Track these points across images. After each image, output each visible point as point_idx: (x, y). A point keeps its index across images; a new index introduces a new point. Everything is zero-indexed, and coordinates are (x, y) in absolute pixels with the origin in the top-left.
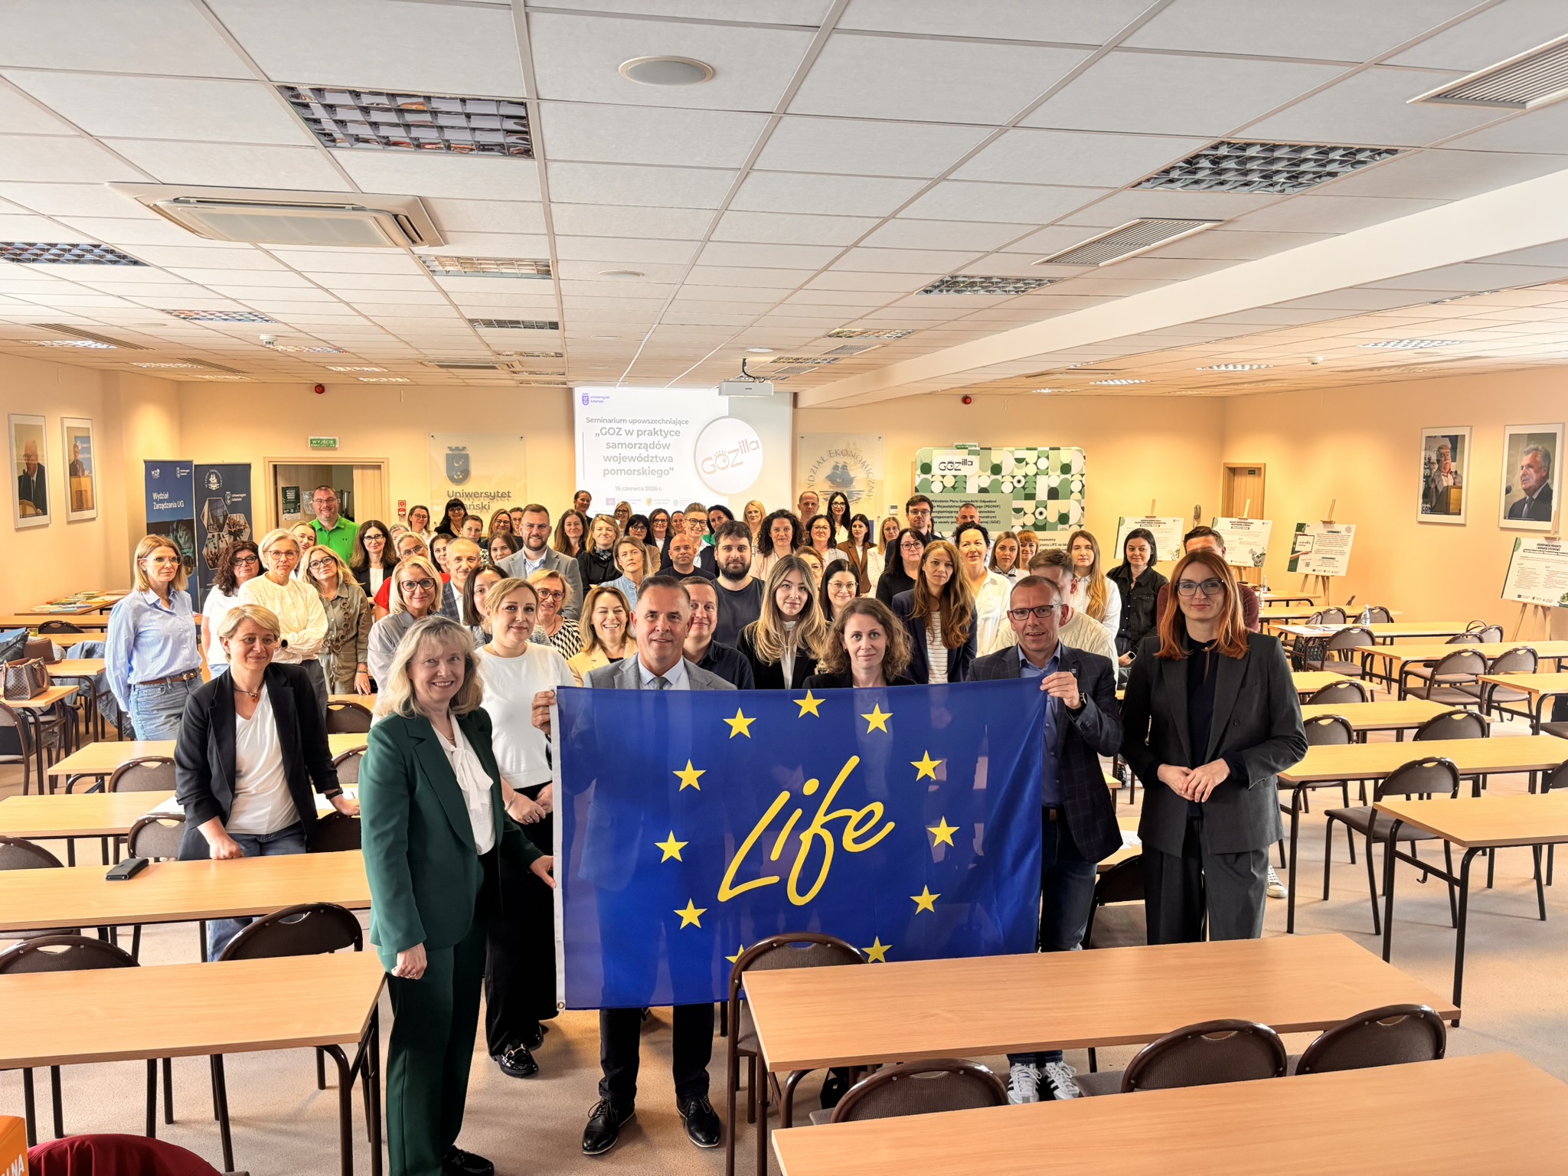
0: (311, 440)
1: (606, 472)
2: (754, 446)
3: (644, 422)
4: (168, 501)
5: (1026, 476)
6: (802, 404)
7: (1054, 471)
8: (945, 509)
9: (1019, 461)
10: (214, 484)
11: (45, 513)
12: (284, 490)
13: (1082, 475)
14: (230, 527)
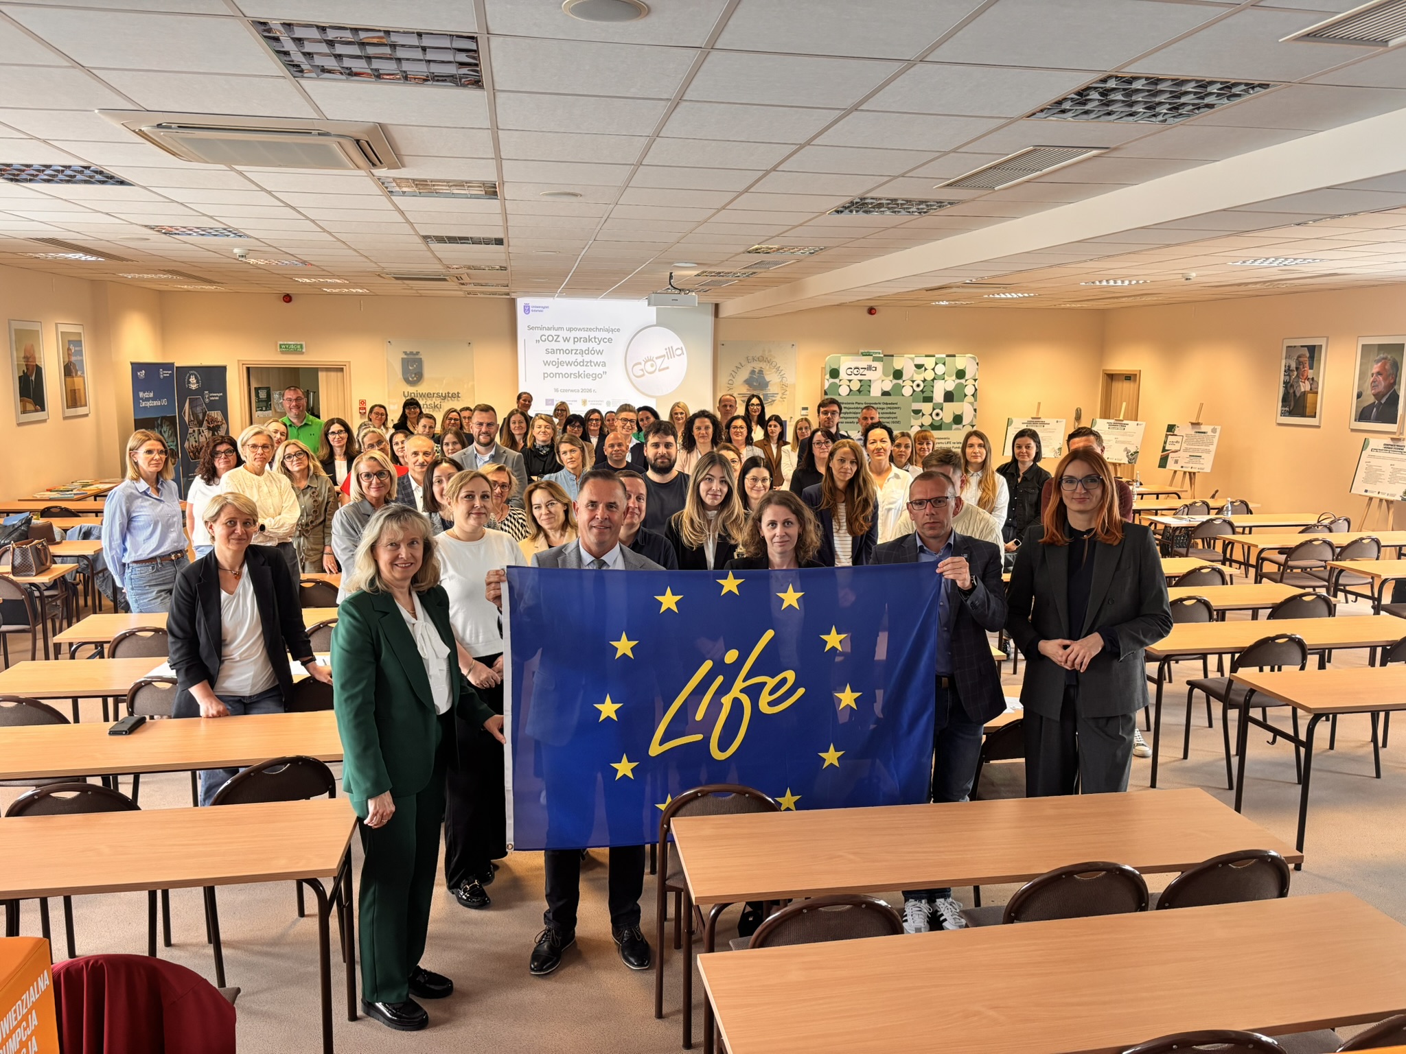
0: (281, 345)
1: (546, 375)
2: (679, 352)
3: (580, 330)
4: (153, 399)
5: (924, 381)
6: (724, 313)
7: (950, 376)
8: (851, 411)
9: (919, 367)
10: (193, 384)
11: (43, 409)
12: (257, 390)
13: (975, 380)
14: (209, 423)
